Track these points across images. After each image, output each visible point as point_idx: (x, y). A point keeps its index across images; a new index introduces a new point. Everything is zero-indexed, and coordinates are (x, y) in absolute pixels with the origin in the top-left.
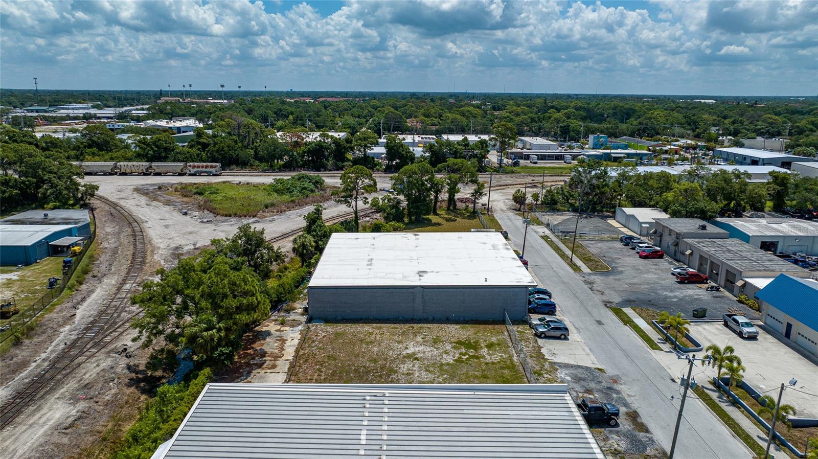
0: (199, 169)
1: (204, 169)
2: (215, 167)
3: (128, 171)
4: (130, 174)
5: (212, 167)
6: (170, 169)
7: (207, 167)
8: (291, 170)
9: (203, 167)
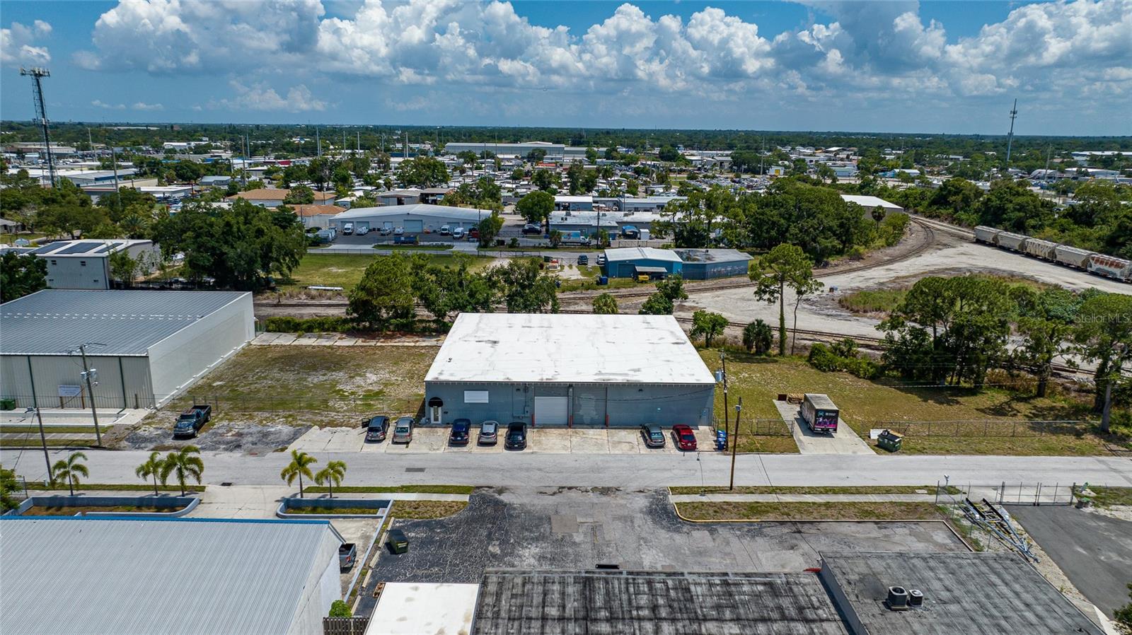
0: (1102, 267)
1: (1108, 268)
2: (1122, 267)
4: (1036, 257)
5: (1118, 266)
6: (1072, 259)
7: (1111, 264)
9: (1106, 264)
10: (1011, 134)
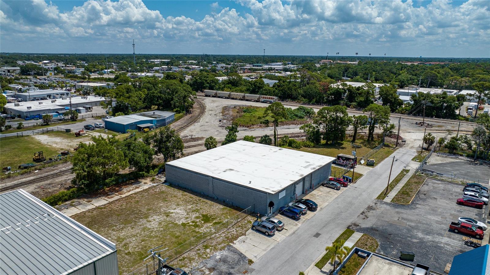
0: (266, 99)
1: (268, 100)
2: (273, 99)
3: (235, 97)
4: (236, 99)
5: (272, 98)
6: (253, 98)
7: (269, 98)
8: (318, 105)
9: (267, 98)
10: (134, 53)
